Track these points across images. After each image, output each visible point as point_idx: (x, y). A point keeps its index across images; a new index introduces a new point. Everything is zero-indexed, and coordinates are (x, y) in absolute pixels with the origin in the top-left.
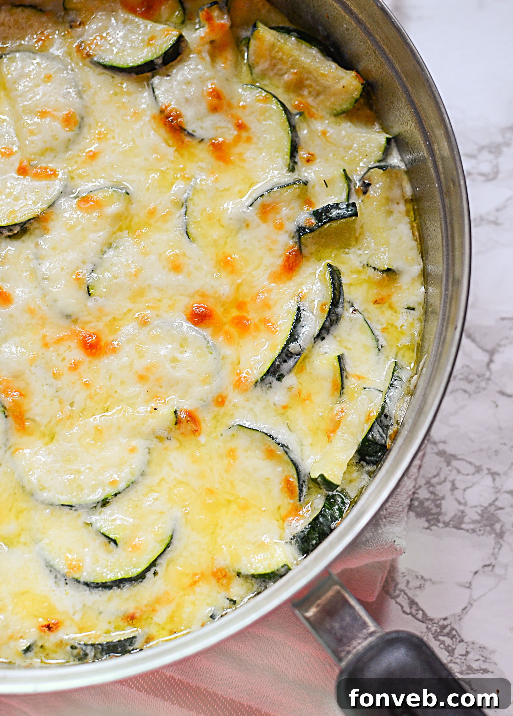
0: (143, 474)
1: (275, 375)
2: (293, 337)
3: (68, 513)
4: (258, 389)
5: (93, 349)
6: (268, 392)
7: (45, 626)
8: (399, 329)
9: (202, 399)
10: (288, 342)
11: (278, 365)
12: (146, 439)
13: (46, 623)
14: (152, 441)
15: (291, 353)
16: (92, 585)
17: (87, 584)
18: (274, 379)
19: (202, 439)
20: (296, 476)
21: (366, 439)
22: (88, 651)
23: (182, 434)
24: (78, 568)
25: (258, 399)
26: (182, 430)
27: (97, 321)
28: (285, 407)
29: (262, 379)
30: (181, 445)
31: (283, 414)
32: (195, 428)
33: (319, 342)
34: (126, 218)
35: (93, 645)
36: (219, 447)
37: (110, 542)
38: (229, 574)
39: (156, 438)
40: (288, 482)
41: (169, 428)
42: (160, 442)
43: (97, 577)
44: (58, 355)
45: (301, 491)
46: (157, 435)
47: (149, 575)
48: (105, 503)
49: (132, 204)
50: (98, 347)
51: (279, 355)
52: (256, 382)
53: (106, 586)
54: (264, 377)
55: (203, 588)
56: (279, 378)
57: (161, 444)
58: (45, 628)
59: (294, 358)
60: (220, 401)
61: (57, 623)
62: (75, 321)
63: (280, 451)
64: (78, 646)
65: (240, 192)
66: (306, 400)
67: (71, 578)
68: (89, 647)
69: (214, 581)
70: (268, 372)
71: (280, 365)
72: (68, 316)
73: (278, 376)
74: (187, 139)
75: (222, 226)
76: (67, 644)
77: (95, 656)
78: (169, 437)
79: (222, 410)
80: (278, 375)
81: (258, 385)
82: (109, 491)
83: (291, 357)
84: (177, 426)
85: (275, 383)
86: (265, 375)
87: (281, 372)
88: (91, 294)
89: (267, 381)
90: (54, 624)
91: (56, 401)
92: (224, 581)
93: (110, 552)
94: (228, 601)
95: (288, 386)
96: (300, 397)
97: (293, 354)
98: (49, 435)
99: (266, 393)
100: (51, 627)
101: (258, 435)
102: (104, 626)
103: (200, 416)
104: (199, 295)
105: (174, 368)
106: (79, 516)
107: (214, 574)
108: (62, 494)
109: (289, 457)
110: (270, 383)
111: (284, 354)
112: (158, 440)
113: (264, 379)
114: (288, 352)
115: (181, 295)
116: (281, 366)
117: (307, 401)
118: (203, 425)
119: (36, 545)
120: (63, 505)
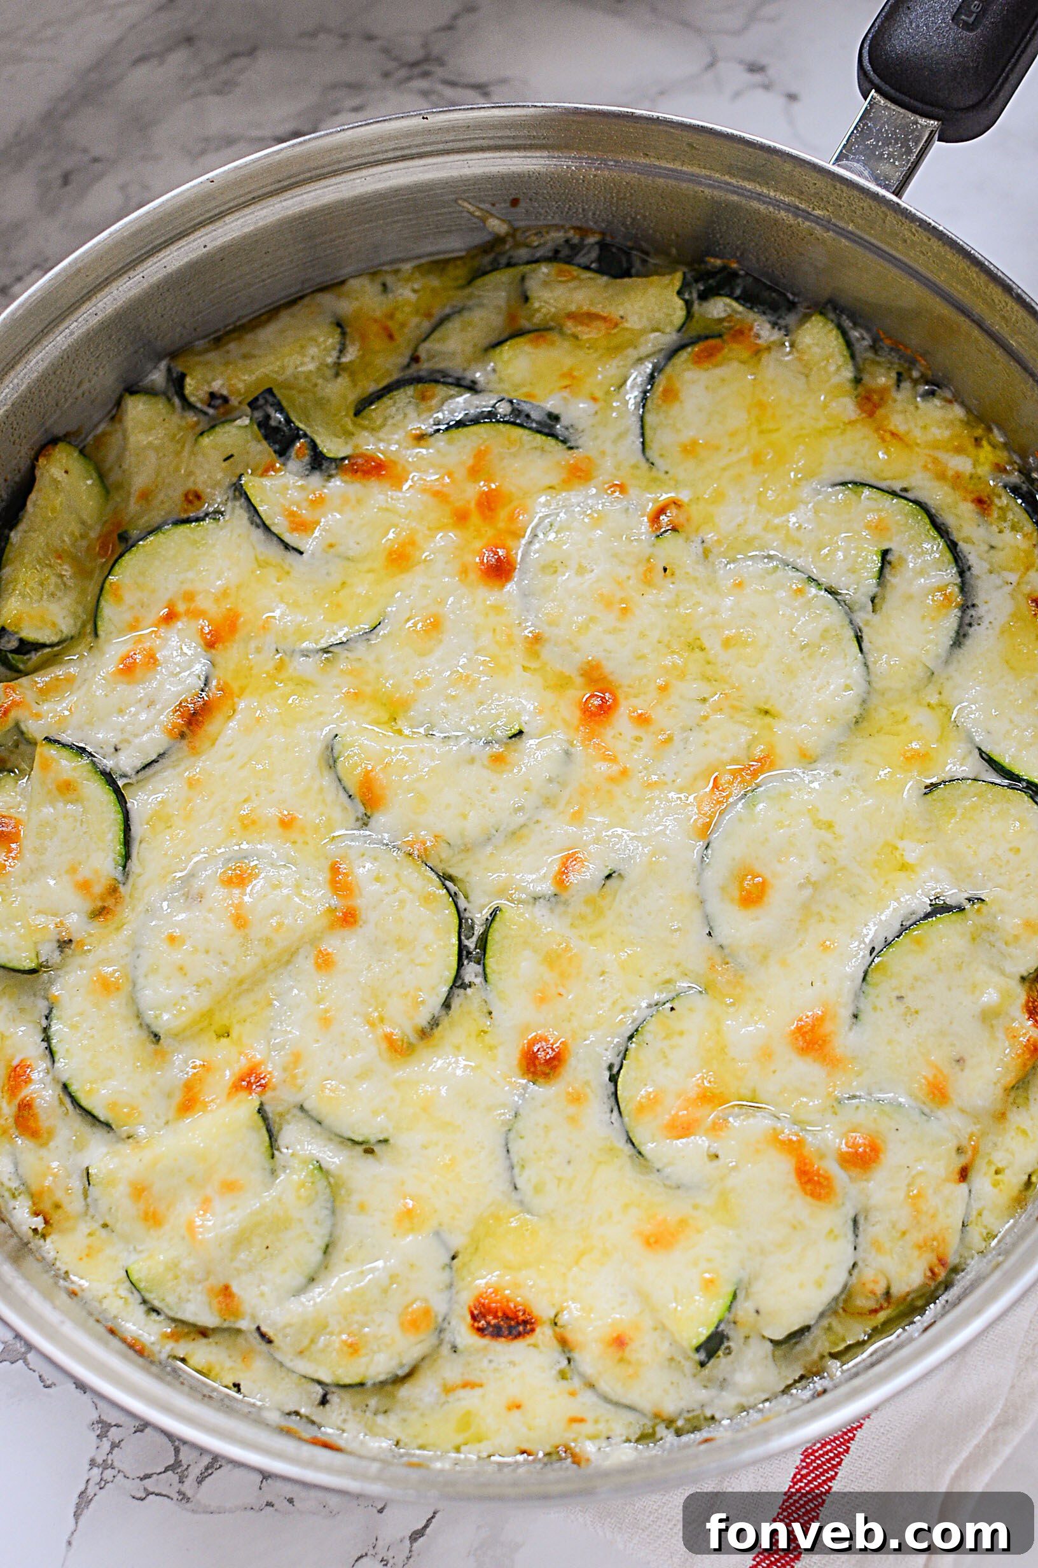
1: (552, 425)
3: (870, 642)
4: (579, 442)
6: (580, 428)
8: (421, 293)
11: (535, 425)
12: (714, 570)
17: (962, 573)
18: (559, 424)
19: (685, 493)
20: (687, 350)
21: (600, 271)
23: (687, 521)
24: (943, 592)
25: (594, 439)
29: (564, 442)
32: (672, 506)
33: (479, 387)
36: (686, 470)
37: (890, 563)
38: (863, 393)
39: (707, 557)
40: (701, 359)
41: (685, 538)
46: (703, 558)
47: (910, 495)
51: (522, 427)
52: (571, 448)
53: (953, 546)
54: (561, 440)
55: (897, 422)
56: (555, 418)
57: (713, 550)
63: (662, 381)
67: (961, 600)
69: (880, 412)
70: (551, 436)
73: (552, 420)
78: (699, 540)
81: (575, 444)
82: (813, 592)
83: (518, 410)
85: (565, 421)
86: (556, 440)
87: (546, 417)
89: (565, 434)
92: (875, 397)
93: (901, 557)
94: (903, 385)
95: (562, 403)
99: (583, 429)
102: (1009, 536)
103: (651, 505)
107: (871, 414)
108: (845, 657)
109: (665, 364)
110: (567, 428)
111: (518, 421)
113: (563, 439)
114: (514, 417)
116: (536, 420)
118: (662, 499)
119: (936, 673)
120: (861, 650)
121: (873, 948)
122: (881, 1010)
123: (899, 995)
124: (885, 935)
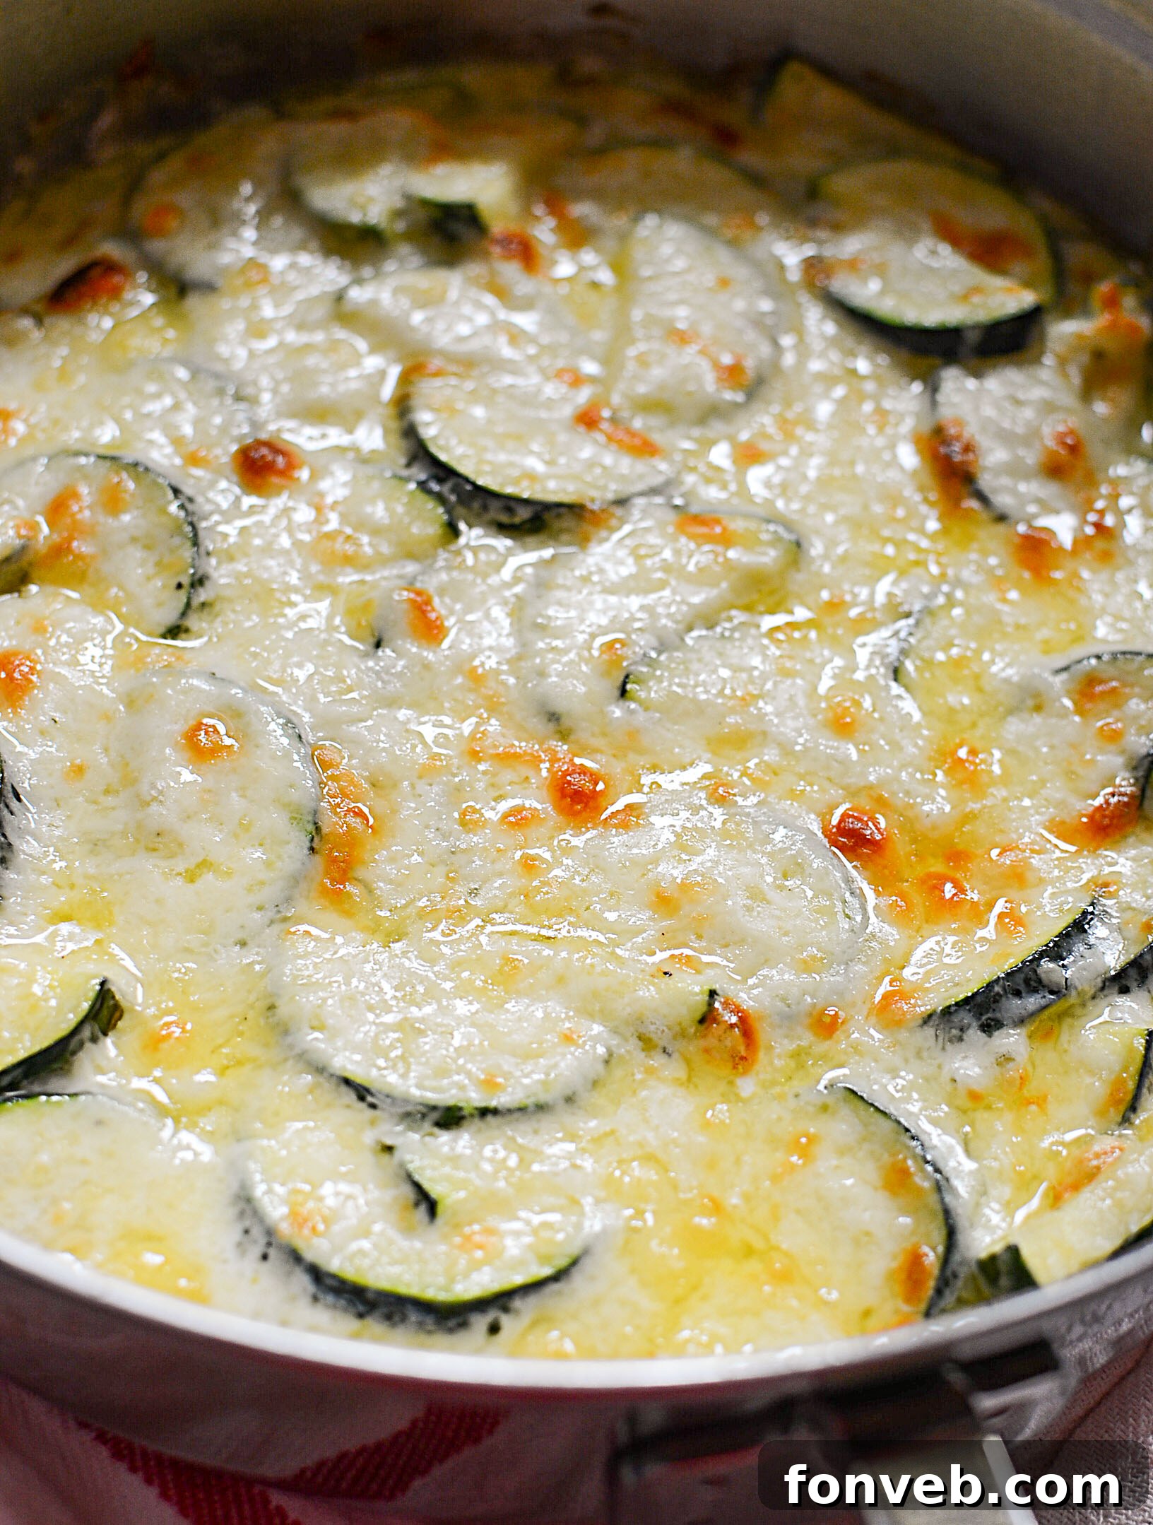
0: (569, 1100)
1: (981, 1014)
2: (1057, 950)
3: (348, 1107)
4: (929, 1031)
5: (579, 803)
6: (948, 1045)
9: (784, 1000)
10: (1042, 955)
11: (998, 994)
12: (615, 1031)
14: (626, 1040)
15: (1040, 981)
16: (329, 1281)
17: (317, 1274)
18: (975, 1024)
19: (747, 1086)
20: (941, 1249)
23: (707, 1051)
25: (919, 1055)
26: (711, 1041)
27: (614, 756)
28: (975, 1096)
29: (947, 1012)
30: (689, 1079)
31: (964, 1112)
32: (742, 1051)
33: (1112, 993)
34: (772, 593)
36: (780, 1119)
37: (417, 1204)
39: (640, 1038)
40: (915, 1260)
41: (680, 1024)
42: (643, 1050)
44: (493, 785)
45: (939, 1292)
46: (641, 1030)
47: (480, 1322)
48: (450, 1118)
49: (798, 570)
50: (591, 804)
51: (1009, 975)
52: (930, 1016)
54: (953, 1009)
56: (988, 1027)
57: (643, 1055)
59: (1040, 996)
60: (826, 1026)
62: (564, 735)
65: (1046, 642)
66: (1033, 1103)
67: (284, 1244)
70: (967, 1000)
71: (1001, 996)
72: (553, 717)
73: (987, 1020)
74: (973, 504)
75: (980, 690)
78: (670, 1050)
79: (824, 1047)
80: (989, 1018)
81: (931, 1023)
82: (474, 1098)
83: (1036, 991)
84: (702, 1028)
85: (974, 1034)
86: (957, 1004)
87: (998, 1015)
88: (627, 695)
89: (956, 1019)
91: (441, 870)
93: (408, 1231)
95: (1003, 1050)
96: (1021, 1088)
97: (1044, 986)
98: (390, 932)
99: (943, 1049)
101: (886, 1125)
103: (763, 1033)
104: (871, 797)
105: (749, 909)
106: (372, 1122)
109: (942, 1200)
110: (961, 1030)
111: (1022, 976)
112: (641, 1043)
113: (950, 1013)
114: (1033, 977)
115: (829, 779)
116: (1004, 999)
117: (1034, 1108)
118: (761, 1055)
119: (235, 1144)
120: (347, 1082)
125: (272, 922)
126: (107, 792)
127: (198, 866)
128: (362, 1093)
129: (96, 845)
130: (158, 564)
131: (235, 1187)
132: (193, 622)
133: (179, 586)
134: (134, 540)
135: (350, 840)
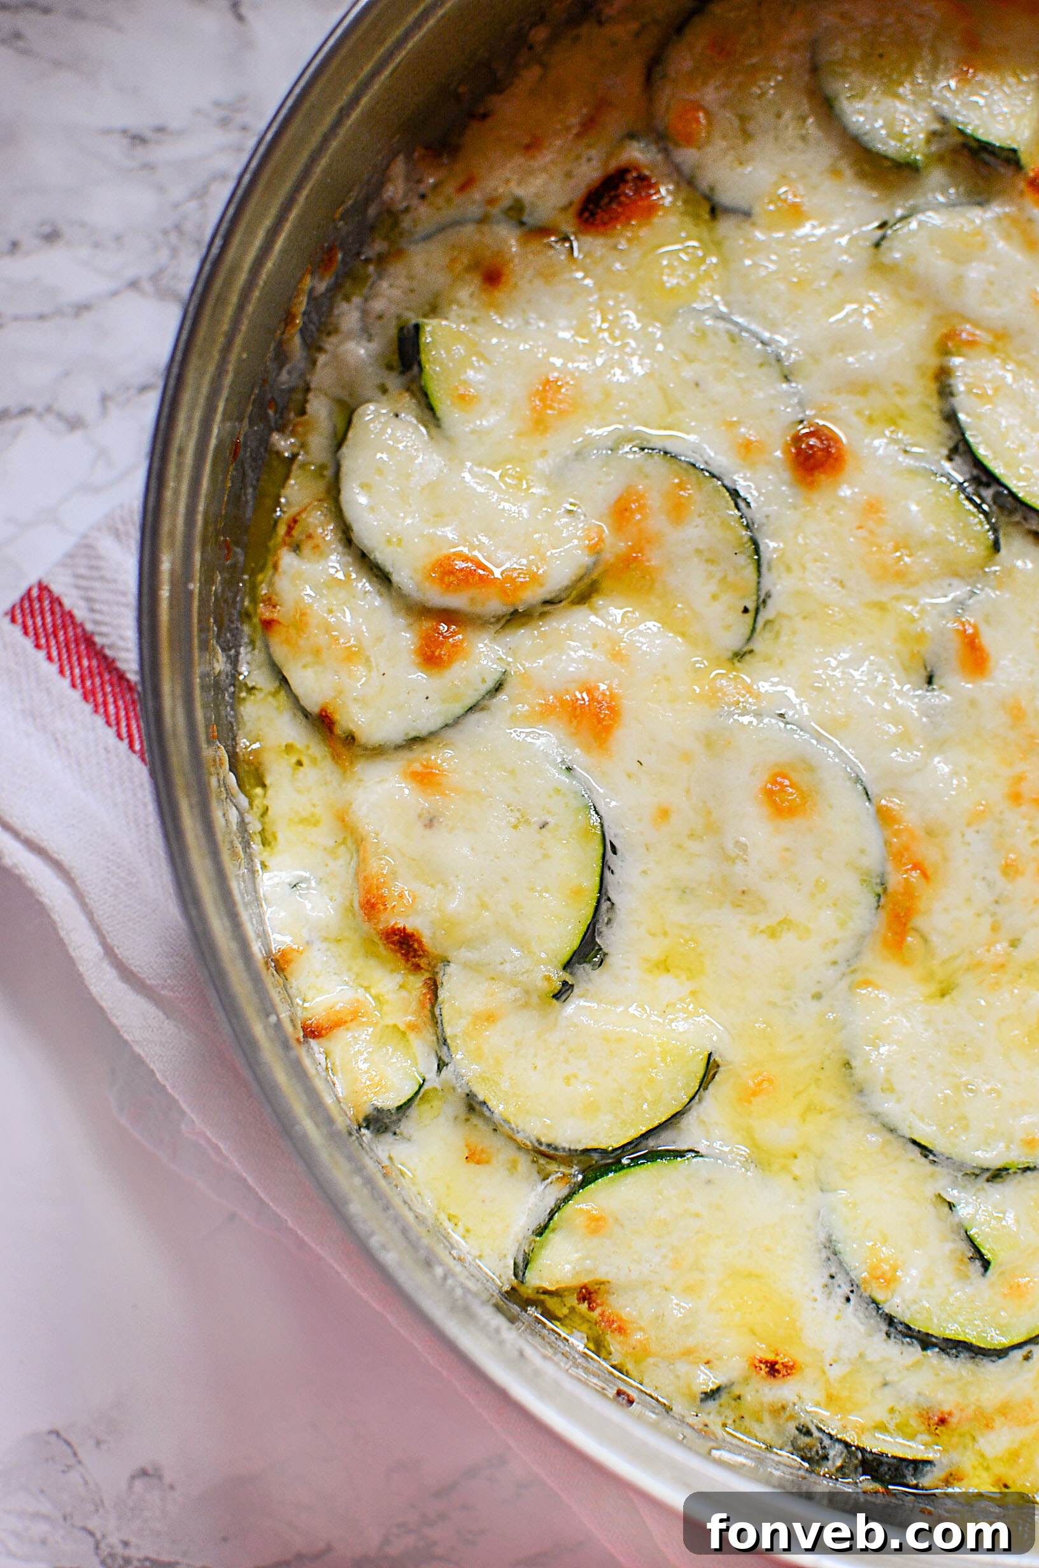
3: (912, 1160)
7: (766, 1362)
13: (771, 1357)
16: (899, 1327)
17: (890, 1320)
22: (832, 1453)
24: (889, 1281)
35: (847, 1445)
37: (972, 1259)
43: (918, 1316)
47: (1015, 1357)
48: (997, 1176)
53: (926, 1341)
58: (763, 1366)
61: (792, 1368)
64: (816, 1433)
67: (866, 1294)
68: (839, 1447)
76: (792, 1417)
77: (841, 1469)
82: (1018, 1157)
90: (785, 1366)
91: (986, 921)
93: (966, 1279)
98: (941, 982)
100: (778, 1371)
102: (879, 1413)
106: (932, 1175)
108: (922, 1119)
119: (820, 1193)
120: (914, 1142)
121: (615, 852)
122: (550, 796)
123: (547, 827)
124: (617, 875)
125: (844, 975)
126: (691, 835)
127: (780, 923)
128: (925, 1151)
129: (684, 892)
130: (723, 581)
131: (822, 1237)
132: (758, 645)
133: (746, 610)
134: (699, 552)
135: (909, 892)
